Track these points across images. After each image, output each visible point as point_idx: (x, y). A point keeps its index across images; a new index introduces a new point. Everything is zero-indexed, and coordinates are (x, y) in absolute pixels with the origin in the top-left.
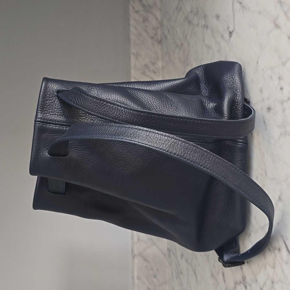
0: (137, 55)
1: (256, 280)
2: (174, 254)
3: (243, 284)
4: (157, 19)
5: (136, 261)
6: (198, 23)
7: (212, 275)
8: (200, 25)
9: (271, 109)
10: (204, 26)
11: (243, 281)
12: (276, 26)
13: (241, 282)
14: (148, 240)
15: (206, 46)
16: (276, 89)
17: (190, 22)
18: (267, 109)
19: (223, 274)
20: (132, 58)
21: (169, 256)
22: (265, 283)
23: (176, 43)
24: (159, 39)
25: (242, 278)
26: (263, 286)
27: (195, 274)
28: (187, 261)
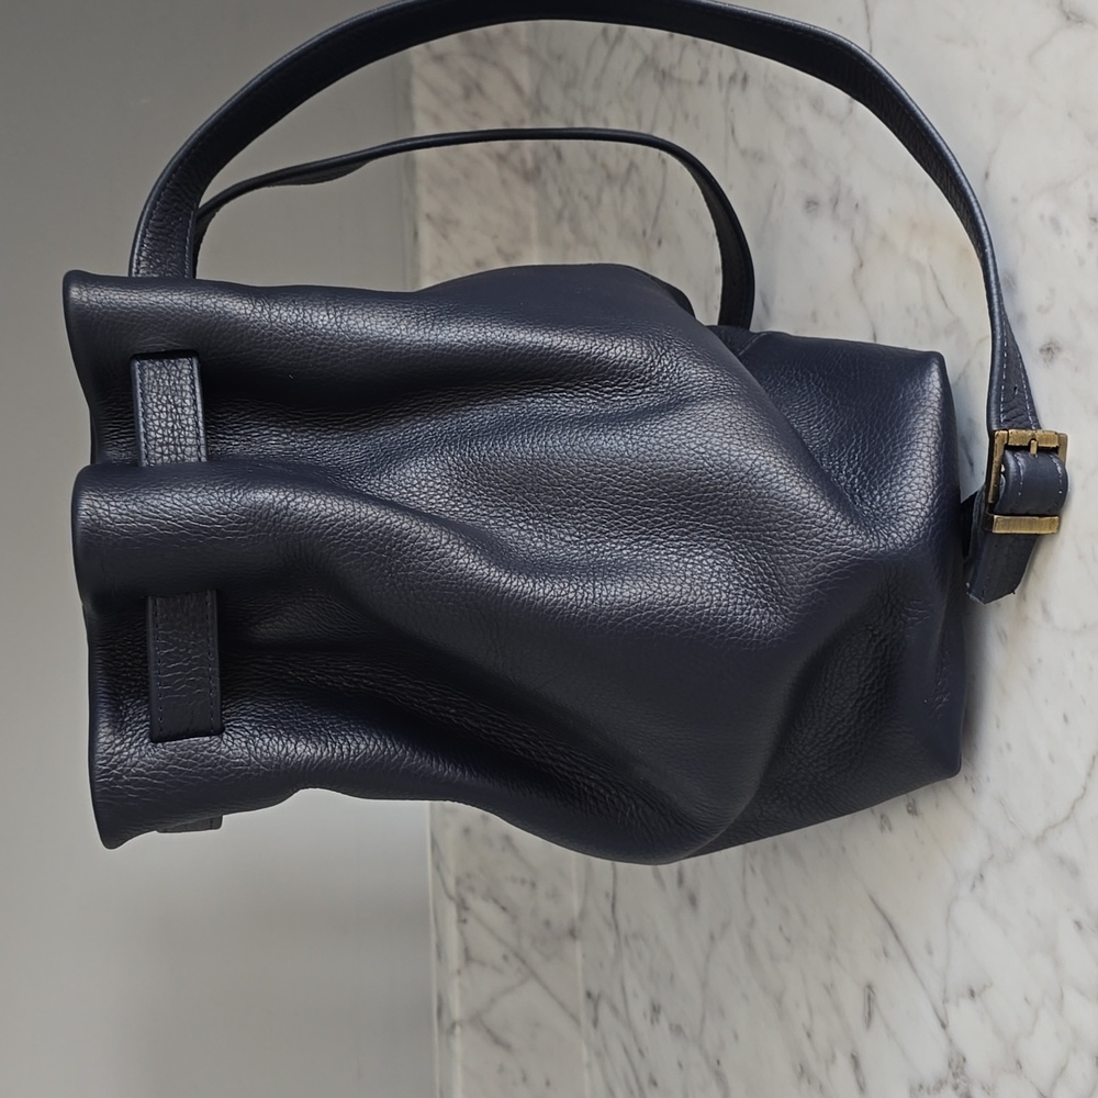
0: (445, 225)
1: (1019, 1063)
2: (614, 1009)
3: (956, 1088)
4: (518, 88)
5: (458, 1045)
6: (705, 72)
7: (803, 1072)
8: (713, 77)
9: (1059, 349)
10: (732, 79)
11: (956, 1075)
12: (1068, 18)
13: (941, 1084)
14: (505, 958)
15: (744, 153)
16: (1082, 263)
17: (664, 76)
18: (1041, 350)
19: (855, 1061)
20: (426, 232)
21: (595, 1023)
22: (1062, 1071)
23: (604, 166)
24: (530, 164)
25: (950, 1065)
26: (1054, 1085)
27: (719, 1077)
28: (677, 1029)
